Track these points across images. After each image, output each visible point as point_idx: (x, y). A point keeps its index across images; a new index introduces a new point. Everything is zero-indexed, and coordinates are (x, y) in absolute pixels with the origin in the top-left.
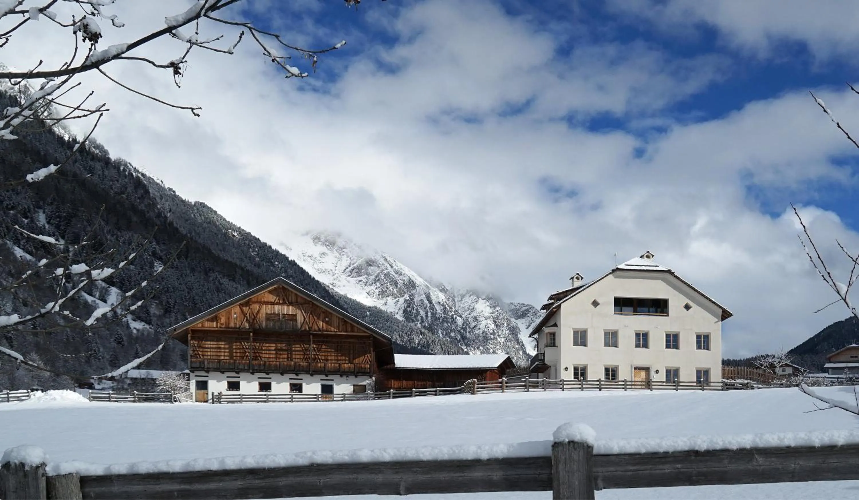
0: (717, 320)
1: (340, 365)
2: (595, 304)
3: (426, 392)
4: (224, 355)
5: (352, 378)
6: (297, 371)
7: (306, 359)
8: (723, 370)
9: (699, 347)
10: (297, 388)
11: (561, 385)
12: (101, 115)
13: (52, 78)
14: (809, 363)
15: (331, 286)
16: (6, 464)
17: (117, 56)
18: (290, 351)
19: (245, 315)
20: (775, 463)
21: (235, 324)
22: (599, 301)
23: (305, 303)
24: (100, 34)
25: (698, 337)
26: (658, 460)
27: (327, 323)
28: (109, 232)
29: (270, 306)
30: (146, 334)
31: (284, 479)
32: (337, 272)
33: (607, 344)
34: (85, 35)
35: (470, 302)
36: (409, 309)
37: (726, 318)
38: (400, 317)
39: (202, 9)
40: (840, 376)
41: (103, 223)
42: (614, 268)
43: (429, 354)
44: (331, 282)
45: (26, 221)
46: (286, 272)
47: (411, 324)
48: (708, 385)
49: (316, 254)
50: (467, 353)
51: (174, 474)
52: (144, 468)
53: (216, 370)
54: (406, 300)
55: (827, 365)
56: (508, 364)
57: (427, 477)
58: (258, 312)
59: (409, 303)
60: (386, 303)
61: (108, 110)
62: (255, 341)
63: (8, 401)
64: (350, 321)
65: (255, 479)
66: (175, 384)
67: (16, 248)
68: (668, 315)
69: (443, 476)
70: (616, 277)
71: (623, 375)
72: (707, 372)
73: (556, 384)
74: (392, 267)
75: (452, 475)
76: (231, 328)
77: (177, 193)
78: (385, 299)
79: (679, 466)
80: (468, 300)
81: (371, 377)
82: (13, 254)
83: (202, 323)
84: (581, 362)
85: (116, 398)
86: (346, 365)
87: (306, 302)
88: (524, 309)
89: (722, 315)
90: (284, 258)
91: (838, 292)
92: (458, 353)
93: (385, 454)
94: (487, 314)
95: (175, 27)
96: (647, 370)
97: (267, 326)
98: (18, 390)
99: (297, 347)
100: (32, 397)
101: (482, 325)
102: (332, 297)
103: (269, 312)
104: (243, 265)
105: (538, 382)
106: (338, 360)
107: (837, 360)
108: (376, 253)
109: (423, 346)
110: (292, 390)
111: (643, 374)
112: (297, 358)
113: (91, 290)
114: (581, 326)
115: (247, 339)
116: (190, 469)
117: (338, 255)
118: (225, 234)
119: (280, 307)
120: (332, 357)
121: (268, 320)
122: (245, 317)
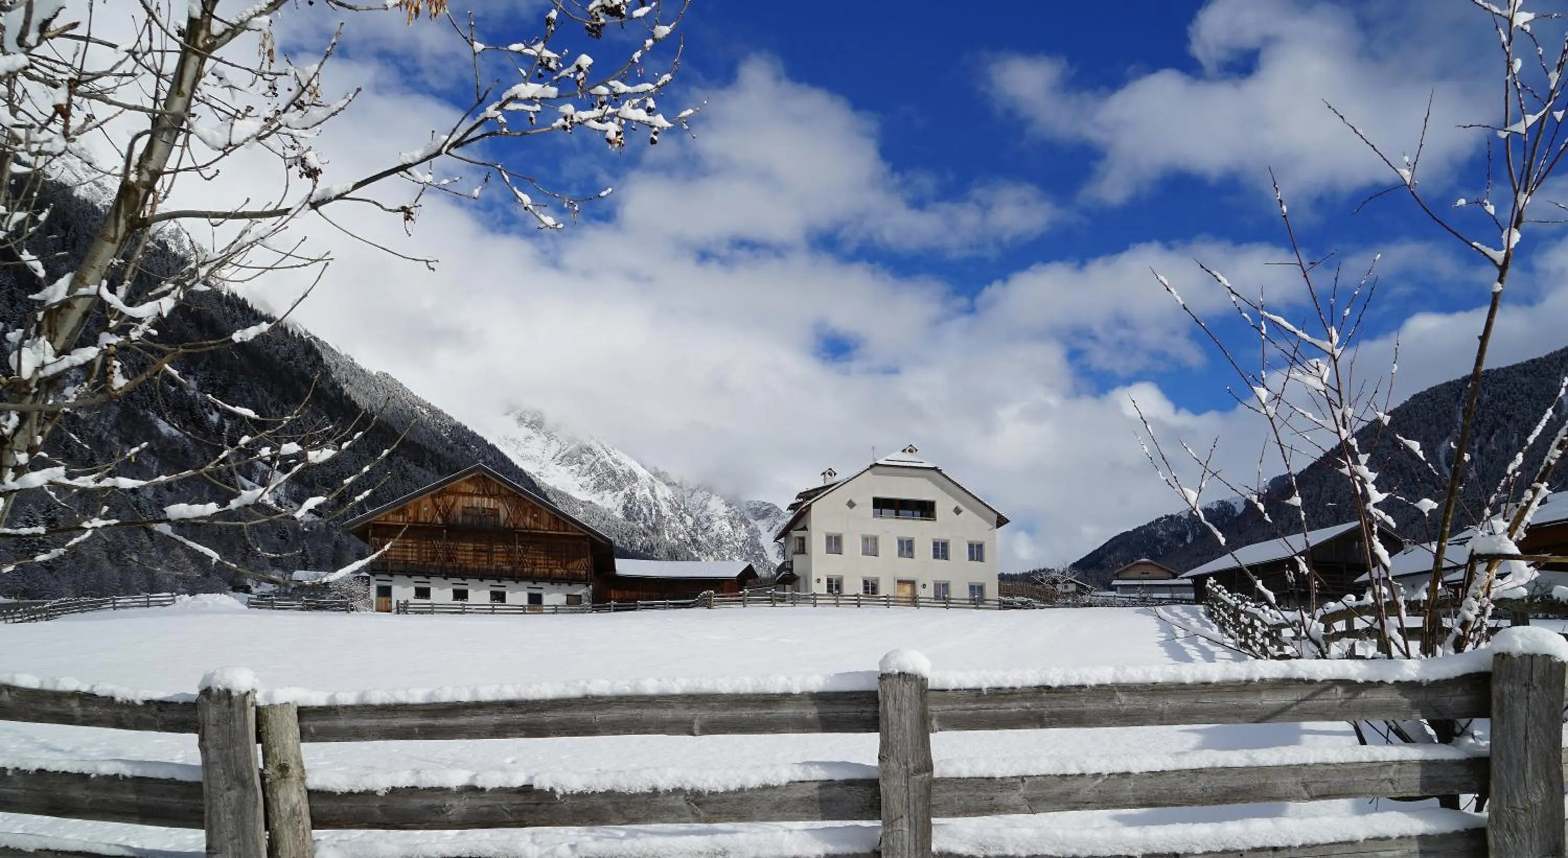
0: (991, 527)
1: (551, 570)
2: (851, 504)
3: (652, 605)
4: (412, 556)
5: (565, 587)
6: (499, 576)
7: (511, 563)
8: (1000, 585)
9: (971, 558)
10: (499, 597)
11: (813, 599)
12: (327, 264)
13: (259, 220)
14: (1094, 579)
15: (537, 476)
16: (206, 690)
17: (340, 197)
18: (490, 552)
19: (437, 508)
20: (1142, 702)
21: (426, 518)
22: (854, 501)
23: (509, 495)
24: (320, 170)
25: (971, 546)
26: (1003, 697)
27: (536, 520)
28: (273, 404)
29: (467, 498)
30: (315, 527)
31: (552, 714)
32: (545, 459)
33: (865, 553)
34: (303, 170)
35: (702, 498)
36: (630, 506)
37: (1002, 525)
38: (619, 515)
39: (443, 145)
40: (1132, 595)
41: (266, 394)
42: (872, 463)
43: (653, 559)
44: (538, 470)
45: (173, 389)
46: (484, 457)
47: (631, 524)
48: (982, 603)
49: (521, 438)
50: (698, 559)
51: (414, 705)
52: (378, 697)
53: (402, 573)
54: (626, 495)
55: (1115, 582)
56: (749, 573)
57: (727, 714)
58: (454, 504)
59: (630, 497)
60: (603, 498)
61: (332, 259)
62: (449, 538)
63: (148, 606)
64: (563, 519)
65: (515, 713)
66: (353, 589)
67: (160, 421)
68: (935, 520)
69: (747, 713)
70: (874, 474)
71: (885, 589)
72: (981, 588)
73: (806, 598)
74: (609, 455)
75: (757, 711)
76: (421, 522)
77: (356, 361)
78: (601, 493)
79: (1028, 704)
80: (699, 497)
81: (588, 586)
82: (156, 428)
83: (386, 516)
84: (834, 573)
85: (279, 605)
86: (557, 571)
87: (511, 494)
88: (764, 508)
89: (998, 522)
90: (482, 442)
91: (1187, 500)
92: (688, 559)
93: (676, 686)
94: (722, 514)
95: (411, 165)
96: (912, 583)
97: (463, 521)
98: (159, 592)
99: (499, 548)
100: (178, 601)
101: (716, 526)
102: (539, 489)
103: (466, 505)
104: (433, 448)
105: (785, 596)
106: (548, 564)
107: (1127, 577)
108: (592, 437)
109: (646, 550)
110: (492, 599)
111: (908, 588)
112: (499, 562)
113: (250, 474)
114: (835, 530)
115: (439, 537)
116: (435, 700)
117: (545, 439)
118: (412, 411)
119: (479, 499)
120: (541, 560)
121: (464, 514)
122: (438, 509)
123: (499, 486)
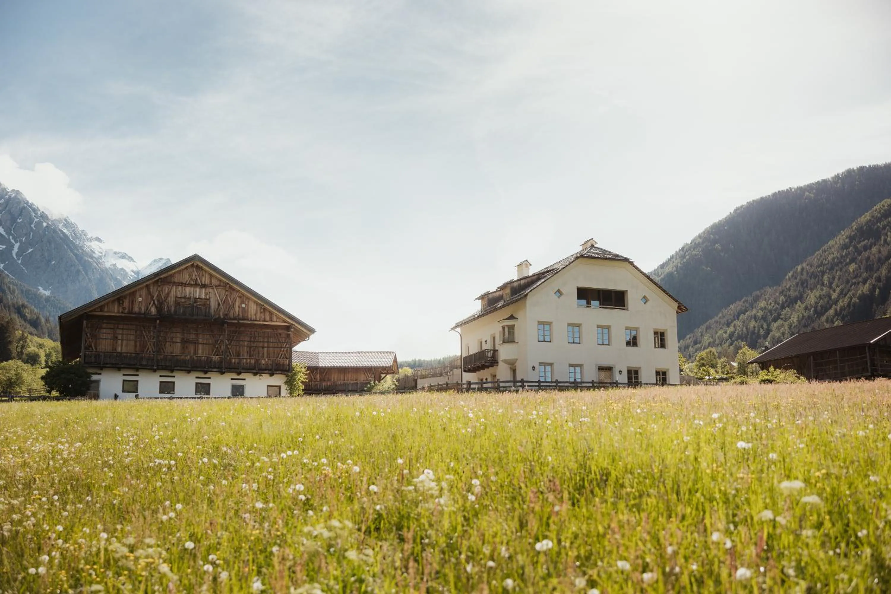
1: (255, 361)
2: (559, 292)
5: (266, 377)
6: (206, 367)
7: (218, 354)
9: (657, 345)
10: (204, 389)
18: (196, 343)
19: (152, 299)
21: (140, 308)
22: (562, 290)
23: (220, 286)
25: (656, 333)
27: (243, 310)
29: (180, 288)
33: (570, 341)
53: (111, 367)
58: (168, 294)
62: (161, 329)
64: (269, 309)
68: (627, 309)
71: (589, 375)
72: (665, 374)
76: (135, 313)
83: (101, 307)
86: (260, 362)
89: (677, 310)
97: (175, 312)
103: (179, 295)
110: (197, 392)
114: (546, 317)
115: (151, 330)
119: (192, 289)
121: (177, 304)
122: (152, 297)
123: (211, 276)
